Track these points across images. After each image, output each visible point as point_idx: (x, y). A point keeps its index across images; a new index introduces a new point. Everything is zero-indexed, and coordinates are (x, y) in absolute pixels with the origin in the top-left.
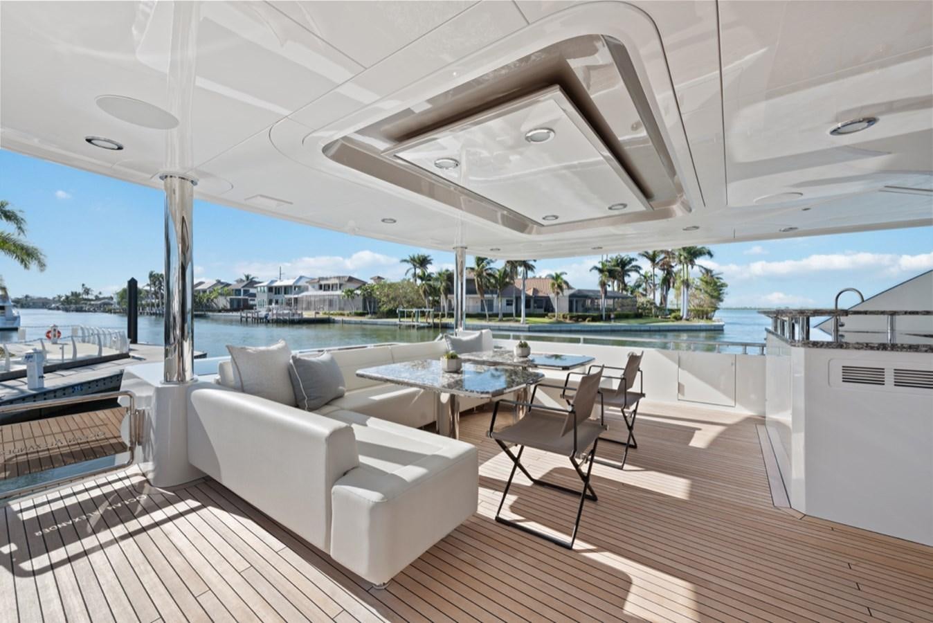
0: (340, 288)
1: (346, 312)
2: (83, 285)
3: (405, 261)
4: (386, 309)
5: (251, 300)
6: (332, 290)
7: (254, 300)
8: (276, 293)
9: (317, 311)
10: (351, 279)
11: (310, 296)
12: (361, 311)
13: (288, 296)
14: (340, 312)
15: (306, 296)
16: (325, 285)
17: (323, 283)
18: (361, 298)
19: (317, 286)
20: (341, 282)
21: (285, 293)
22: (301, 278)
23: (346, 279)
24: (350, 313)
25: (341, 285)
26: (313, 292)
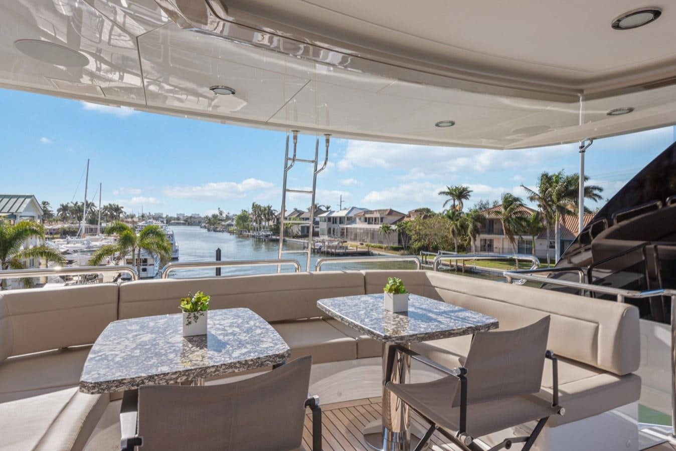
0: (382, 221)
1: (384, 245)
2: (219, 209)
3: (444, 193)
4: (417, 246)
5: (316, 227)
6: (375, 224)
7: (318, 227)
8: (333, 223)
9: (361, 242)
10: (391, 212)
11: (357, 228)
12: (396, 245)
13: (341, 226)
14: (378, 245)
15: (354, 228)
16: (369, 218)
17: (367, 216)
18: (396, 234)
19: (363, 219)
20: (382, 216)
21: (340, 223)
22: (353, 208)
23: (387, 213)
24: (387, 247)
25: (382, 219)
26: (359, 225)
